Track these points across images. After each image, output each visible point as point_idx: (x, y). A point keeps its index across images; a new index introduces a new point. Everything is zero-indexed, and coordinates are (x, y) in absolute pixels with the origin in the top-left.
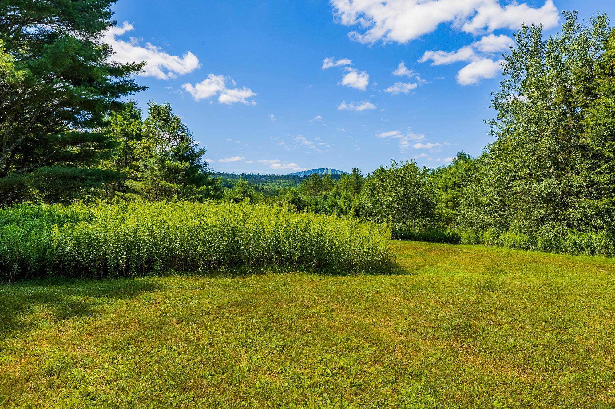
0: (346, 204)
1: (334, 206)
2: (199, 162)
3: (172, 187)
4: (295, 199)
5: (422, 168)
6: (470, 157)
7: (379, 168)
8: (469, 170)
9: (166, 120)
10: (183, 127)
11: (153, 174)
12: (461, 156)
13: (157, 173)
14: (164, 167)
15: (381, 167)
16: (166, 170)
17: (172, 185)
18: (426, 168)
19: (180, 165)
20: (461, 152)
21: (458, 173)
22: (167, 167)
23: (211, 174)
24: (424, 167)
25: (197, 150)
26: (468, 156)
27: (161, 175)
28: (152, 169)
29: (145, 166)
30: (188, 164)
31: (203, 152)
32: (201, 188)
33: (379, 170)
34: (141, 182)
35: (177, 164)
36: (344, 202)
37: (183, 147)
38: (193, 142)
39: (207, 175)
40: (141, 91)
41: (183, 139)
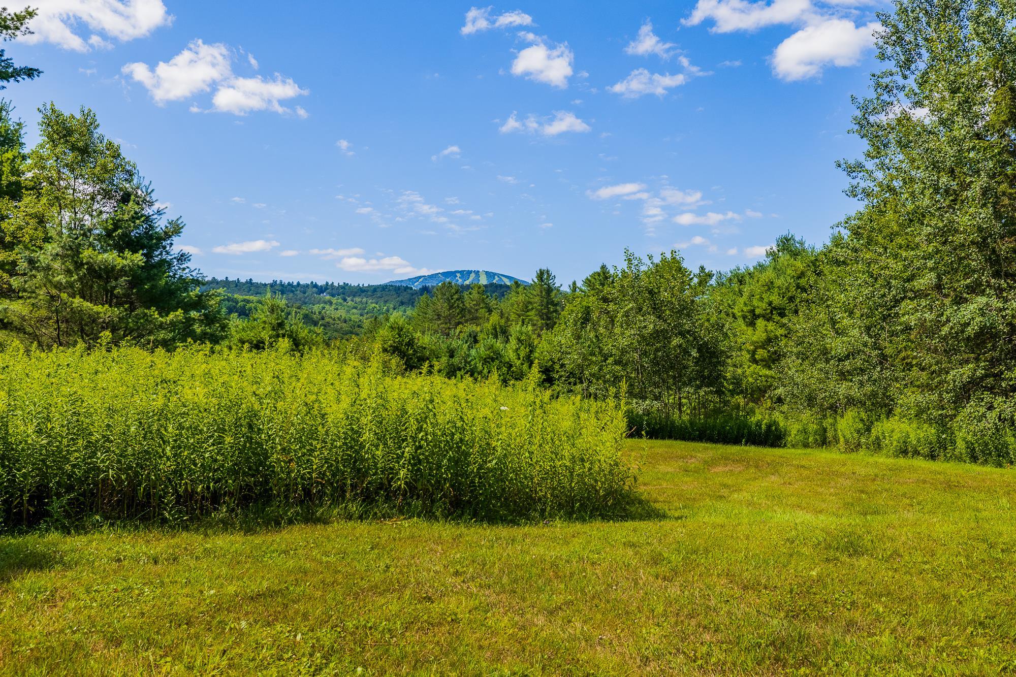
0: (522, 354)
1: (493, 360)
2: (168, 253)
3: (98, 313)
4: (400, 343)
5: (697, 271)
6: (806, 245)
7: (599, 270)
8: (802, 275)
9: (85, 151)
10: (128, 168)
11: (50, 281)
12: (786, 244)
13: (61, 278)
14: (79, 265)
15: (603, 267)
16: (83, 271)
17: (99, 308)
18: (707, 271)
19: (119, 260)
20: (785, 233)
21: (778, 282)
22: (87, 263)
23: (196, 282)
24: (702, 268)
25: (161, 224)
26: (802, 244)
27: (71, 285)
28: (48, 268)
29: (31, 262)
30: (138, 258)
31: (176, 229)
32: (171, 316)
33: (599, 274)
34: (21, 301)
35: (111, 257)
36: (517, 349)
37: (126, 217)
38: (151, 204)
39: (185, 284)
40: (24, 79)
41: (126, 198)
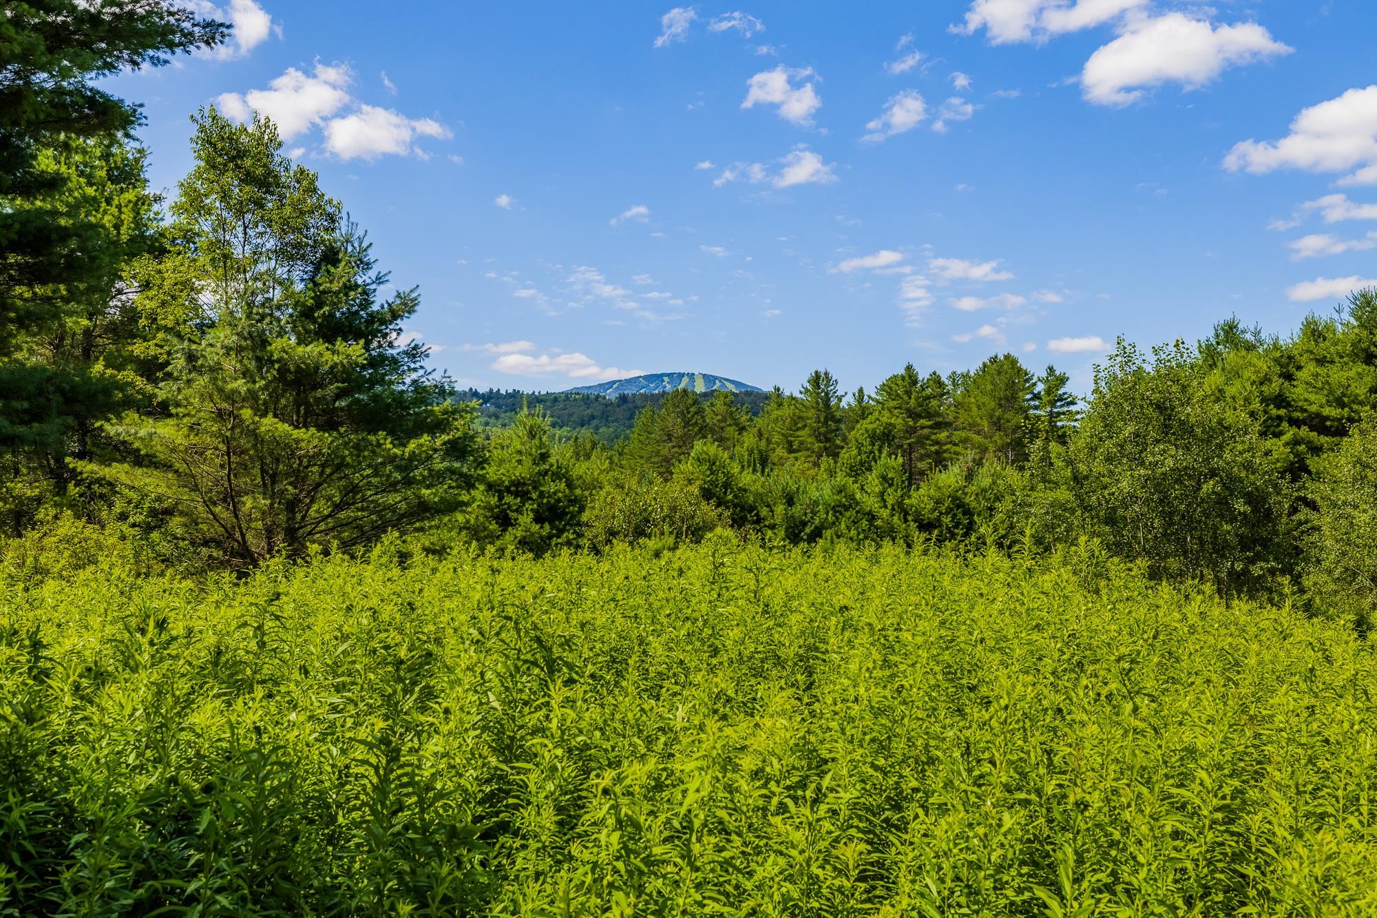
1: (847, 508)
2: (391, 345)
3: (297, 441)
4: (714, 483)
6: (1263, 335)
9: (266, 182)
10: (330, 210)
11: (221, 390)
13: (240, 385)
14: (263, 362)
15: (909, 368)
16: (271, 374)
17: (300, 433)
18: (1057, 373)
19: (328, 355)
22: (278, 361)
23: (442, 392)
24: (1051, 369)
25: (382, 298)
26: (1256, 333)
27: (252, 396)
28: (215, 369)
29: (191, 357)
30: (355, 351)
31: (405, 306)
32: (412, 445)
33: (903, 378)
34: (170, 421)
35: (315, 350)
36: (882, 494)
37: (335, 287)
38: (368, 266)
39: (422, 393)
40: (198, 47)
41: (331, 257)
